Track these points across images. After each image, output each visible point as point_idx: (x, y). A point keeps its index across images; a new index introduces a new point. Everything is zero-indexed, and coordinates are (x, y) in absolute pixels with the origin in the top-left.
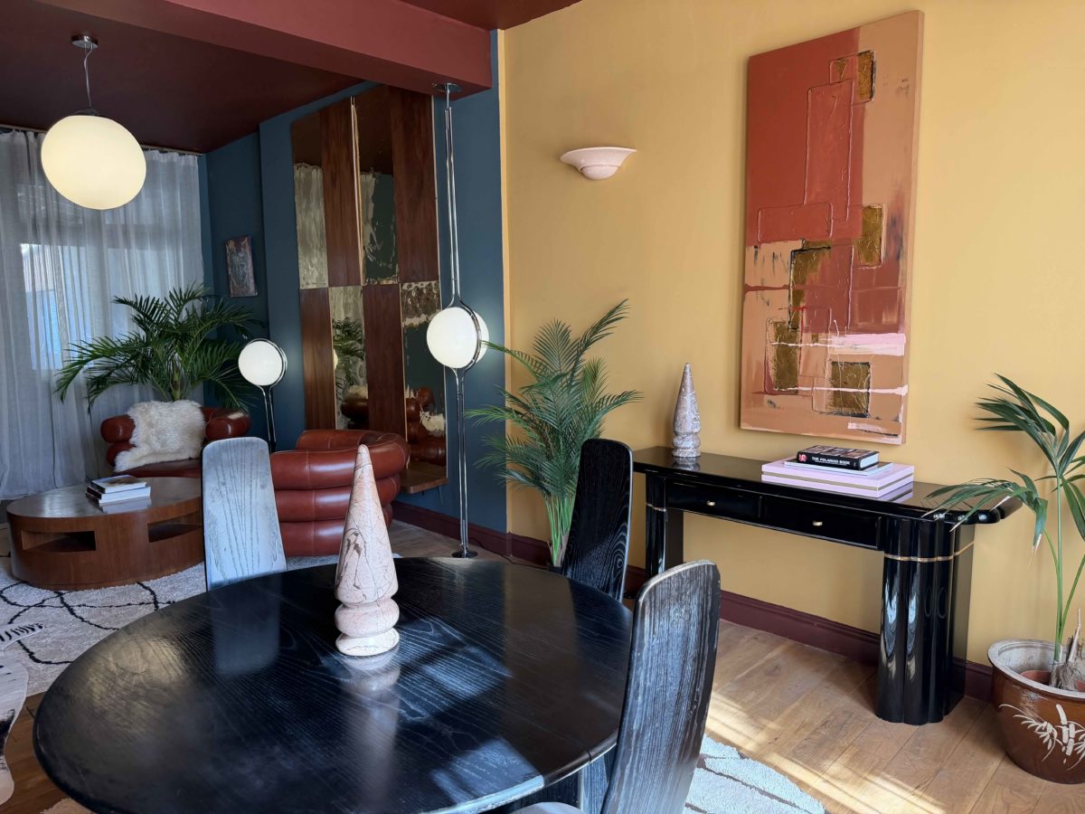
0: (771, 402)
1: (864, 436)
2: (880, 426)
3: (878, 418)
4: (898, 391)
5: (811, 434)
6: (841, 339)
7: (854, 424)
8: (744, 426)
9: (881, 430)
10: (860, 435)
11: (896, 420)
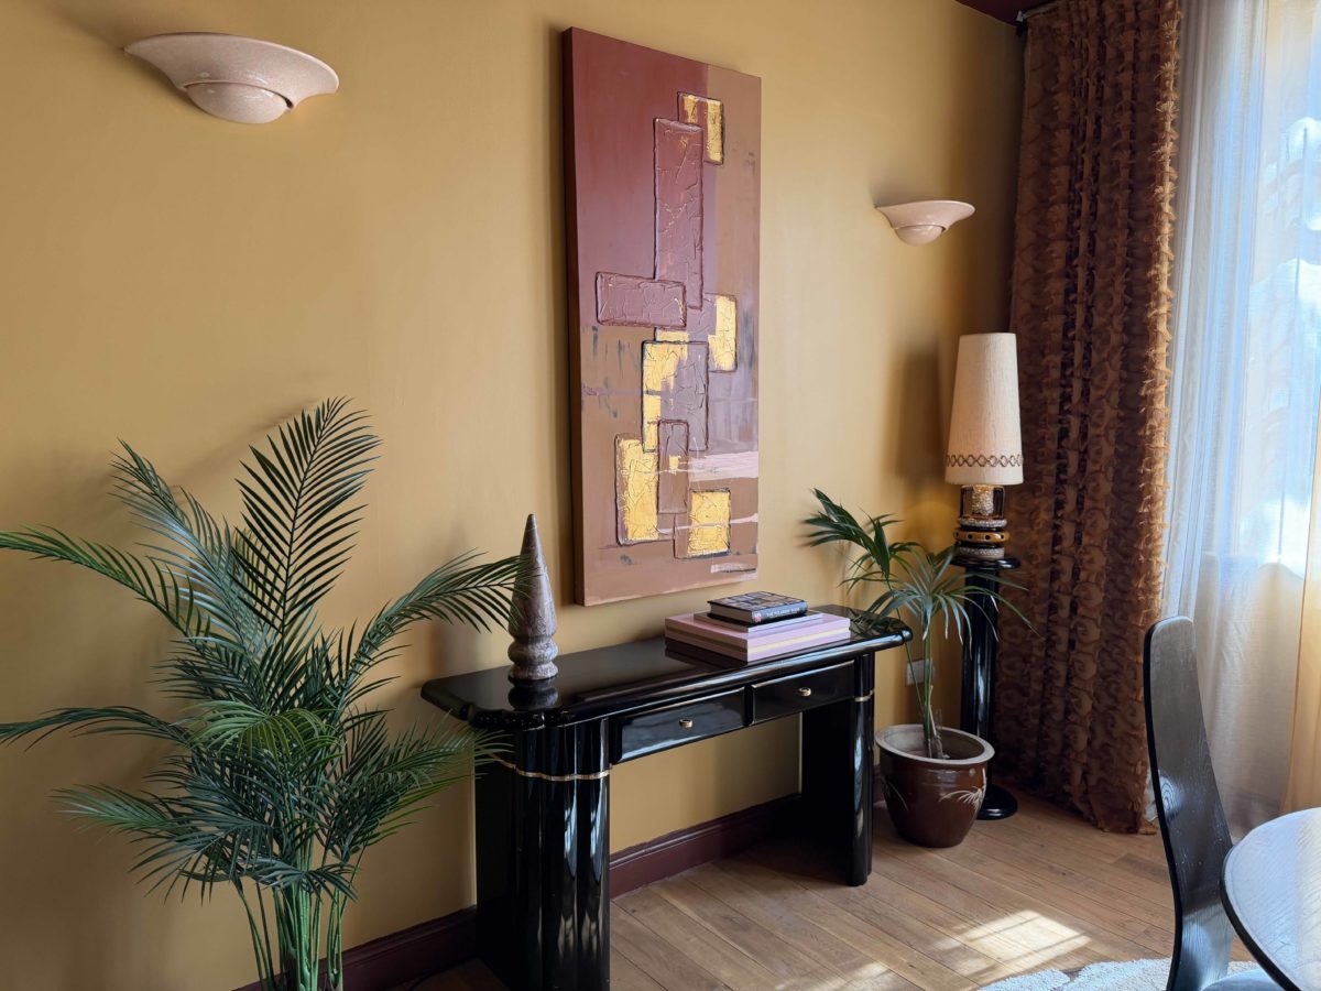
0: (624, 558)
1: (727, 577)
2: (740, 562)
3: (738, 554)
4: (754, 518)
5: (674, 590)
6: (702, 462)
7: (717, 566)
8: (589, 601)
9: (741, 566)
10: (722, 577)
11: (754, 552)
